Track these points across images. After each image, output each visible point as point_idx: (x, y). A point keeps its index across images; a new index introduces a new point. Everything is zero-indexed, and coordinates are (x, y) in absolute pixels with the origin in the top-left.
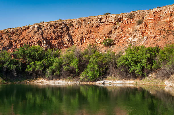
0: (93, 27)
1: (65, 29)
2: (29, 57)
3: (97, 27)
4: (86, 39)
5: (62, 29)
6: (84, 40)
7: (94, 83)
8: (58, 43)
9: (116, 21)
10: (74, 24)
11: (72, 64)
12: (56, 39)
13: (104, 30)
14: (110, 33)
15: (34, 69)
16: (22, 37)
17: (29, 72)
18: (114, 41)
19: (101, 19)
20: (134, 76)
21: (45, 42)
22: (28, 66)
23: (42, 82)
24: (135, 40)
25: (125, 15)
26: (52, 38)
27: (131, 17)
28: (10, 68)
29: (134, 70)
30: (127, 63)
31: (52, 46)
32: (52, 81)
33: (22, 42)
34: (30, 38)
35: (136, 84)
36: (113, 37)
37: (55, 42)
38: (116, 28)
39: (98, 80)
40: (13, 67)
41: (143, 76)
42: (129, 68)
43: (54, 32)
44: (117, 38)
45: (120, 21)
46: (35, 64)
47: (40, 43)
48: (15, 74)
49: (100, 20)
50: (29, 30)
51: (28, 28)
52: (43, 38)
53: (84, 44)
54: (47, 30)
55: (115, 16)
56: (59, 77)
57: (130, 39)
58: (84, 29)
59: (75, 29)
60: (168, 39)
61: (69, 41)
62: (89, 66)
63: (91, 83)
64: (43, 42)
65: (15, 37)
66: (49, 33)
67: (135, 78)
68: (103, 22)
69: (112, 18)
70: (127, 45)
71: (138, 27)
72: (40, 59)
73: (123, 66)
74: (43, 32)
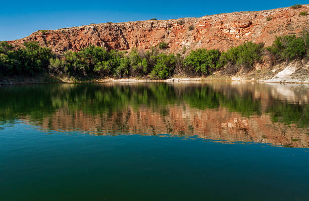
0: (145, 31)
1: (119, 32)
2: (96, 57)
3: (149, 31)
4: (140, 42)
5: (116, 31)
6: (139, 44)
7: (165, 81)
8: (116, 45)
9: (167, 26)
10: (127, 27)
11: (139, 64)
12: (112, 41)
13: (157, 34)
14: (164, 37)
15: (102, 69)
16: (80, 38)
17: (97, 72)
18: (168, 44)
19: (153, 23)
20: (200, 74)
21: (103, 44)
22: (96, 66)
23: (110, 81)
24: (188, 44)
25: (175, 22)
26: (109, 40)
27: (182, 23)
28: (79, 67)
29: (200, 69)
30: (193, 63)
31: (110, 48)
32: (122, 80)
33: (81, 43)
34: (89, 40)
35: (203, 81)
36: (167, 41)
37: (113, 44)
38: (169, 33)
39: (168, 78)
40: (82, 67)
41: (208, 74)
42: (195, 67)
43: (110, 34)
44: (171, 41)
45: (171, 27)
46: (102, 64)
47: (98, 44)
48: (85, 74)
49: (152, 25)
50: (85, 31)
51: (84, 29)
52: (101, 39)
53: (139, 47)
54: (103, 32)
55: (165, 22)
56: (128, 76)
57: (183, 43)
58: (138, 33)
59: (128, 32)
60: (222, 43)
61: (125, 43)
62: (157, 66)
63: (161, 81)
64: (102, 43)
65: (73, 38)
66: (105, 35)
67: (200, 76)
68: (154, 27)
69: (164, 23)
70: (182, 48)
71: (190, 32)
72: (106, 60)
73: (190, 66)
74: (99, 34)
